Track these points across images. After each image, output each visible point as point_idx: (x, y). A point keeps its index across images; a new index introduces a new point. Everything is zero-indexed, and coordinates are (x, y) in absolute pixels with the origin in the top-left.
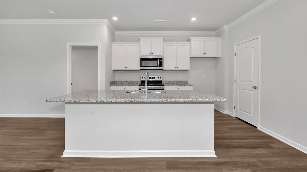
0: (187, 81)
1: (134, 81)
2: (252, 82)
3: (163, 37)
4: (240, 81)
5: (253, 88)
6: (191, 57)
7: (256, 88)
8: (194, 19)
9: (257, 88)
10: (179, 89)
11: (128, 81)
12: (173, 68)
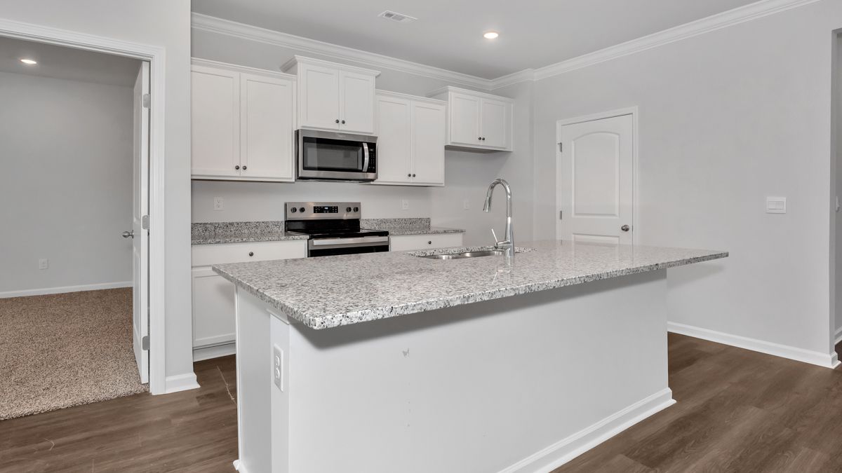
0: (428, 220)
1: (257, 225)
2: (614, 215)
3: (378, 73)
4: (576, 214)
5: (623, 230)
6: (447, 148)
7: (627, 230)
8: (491, 36)
9: (630, 230)
10: (430, 243)
11: (232, 224)
12: (401, 178)
